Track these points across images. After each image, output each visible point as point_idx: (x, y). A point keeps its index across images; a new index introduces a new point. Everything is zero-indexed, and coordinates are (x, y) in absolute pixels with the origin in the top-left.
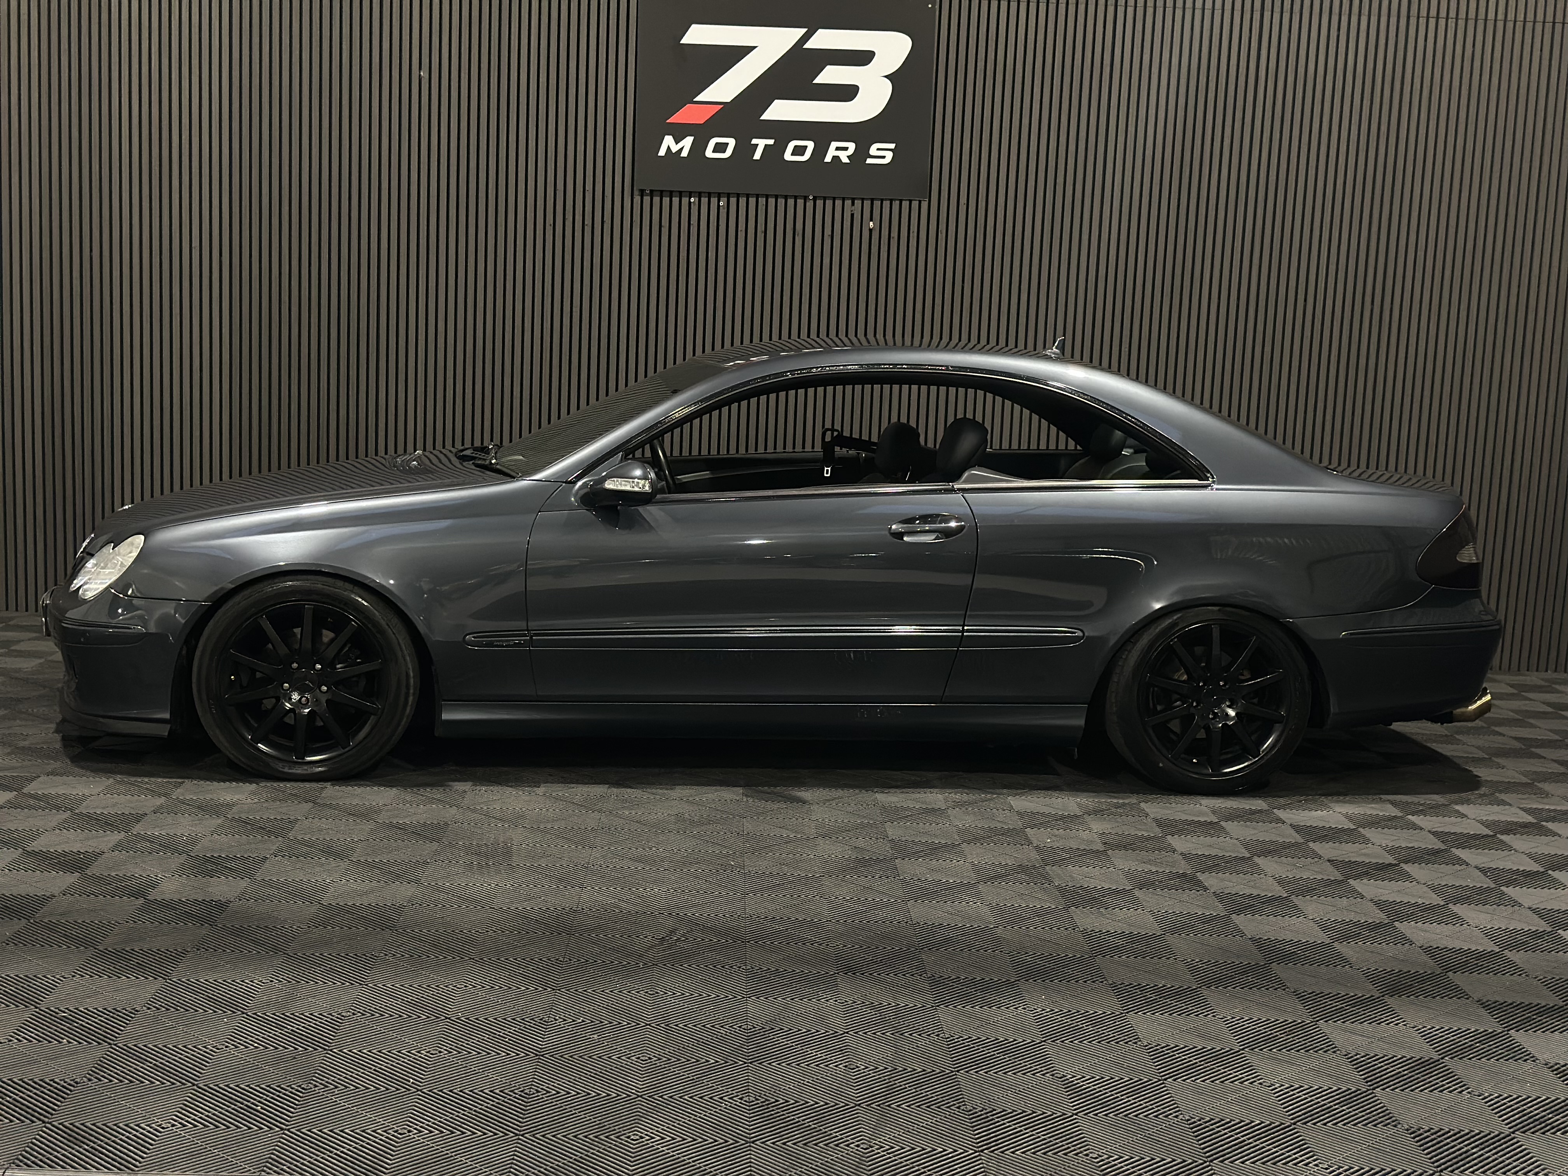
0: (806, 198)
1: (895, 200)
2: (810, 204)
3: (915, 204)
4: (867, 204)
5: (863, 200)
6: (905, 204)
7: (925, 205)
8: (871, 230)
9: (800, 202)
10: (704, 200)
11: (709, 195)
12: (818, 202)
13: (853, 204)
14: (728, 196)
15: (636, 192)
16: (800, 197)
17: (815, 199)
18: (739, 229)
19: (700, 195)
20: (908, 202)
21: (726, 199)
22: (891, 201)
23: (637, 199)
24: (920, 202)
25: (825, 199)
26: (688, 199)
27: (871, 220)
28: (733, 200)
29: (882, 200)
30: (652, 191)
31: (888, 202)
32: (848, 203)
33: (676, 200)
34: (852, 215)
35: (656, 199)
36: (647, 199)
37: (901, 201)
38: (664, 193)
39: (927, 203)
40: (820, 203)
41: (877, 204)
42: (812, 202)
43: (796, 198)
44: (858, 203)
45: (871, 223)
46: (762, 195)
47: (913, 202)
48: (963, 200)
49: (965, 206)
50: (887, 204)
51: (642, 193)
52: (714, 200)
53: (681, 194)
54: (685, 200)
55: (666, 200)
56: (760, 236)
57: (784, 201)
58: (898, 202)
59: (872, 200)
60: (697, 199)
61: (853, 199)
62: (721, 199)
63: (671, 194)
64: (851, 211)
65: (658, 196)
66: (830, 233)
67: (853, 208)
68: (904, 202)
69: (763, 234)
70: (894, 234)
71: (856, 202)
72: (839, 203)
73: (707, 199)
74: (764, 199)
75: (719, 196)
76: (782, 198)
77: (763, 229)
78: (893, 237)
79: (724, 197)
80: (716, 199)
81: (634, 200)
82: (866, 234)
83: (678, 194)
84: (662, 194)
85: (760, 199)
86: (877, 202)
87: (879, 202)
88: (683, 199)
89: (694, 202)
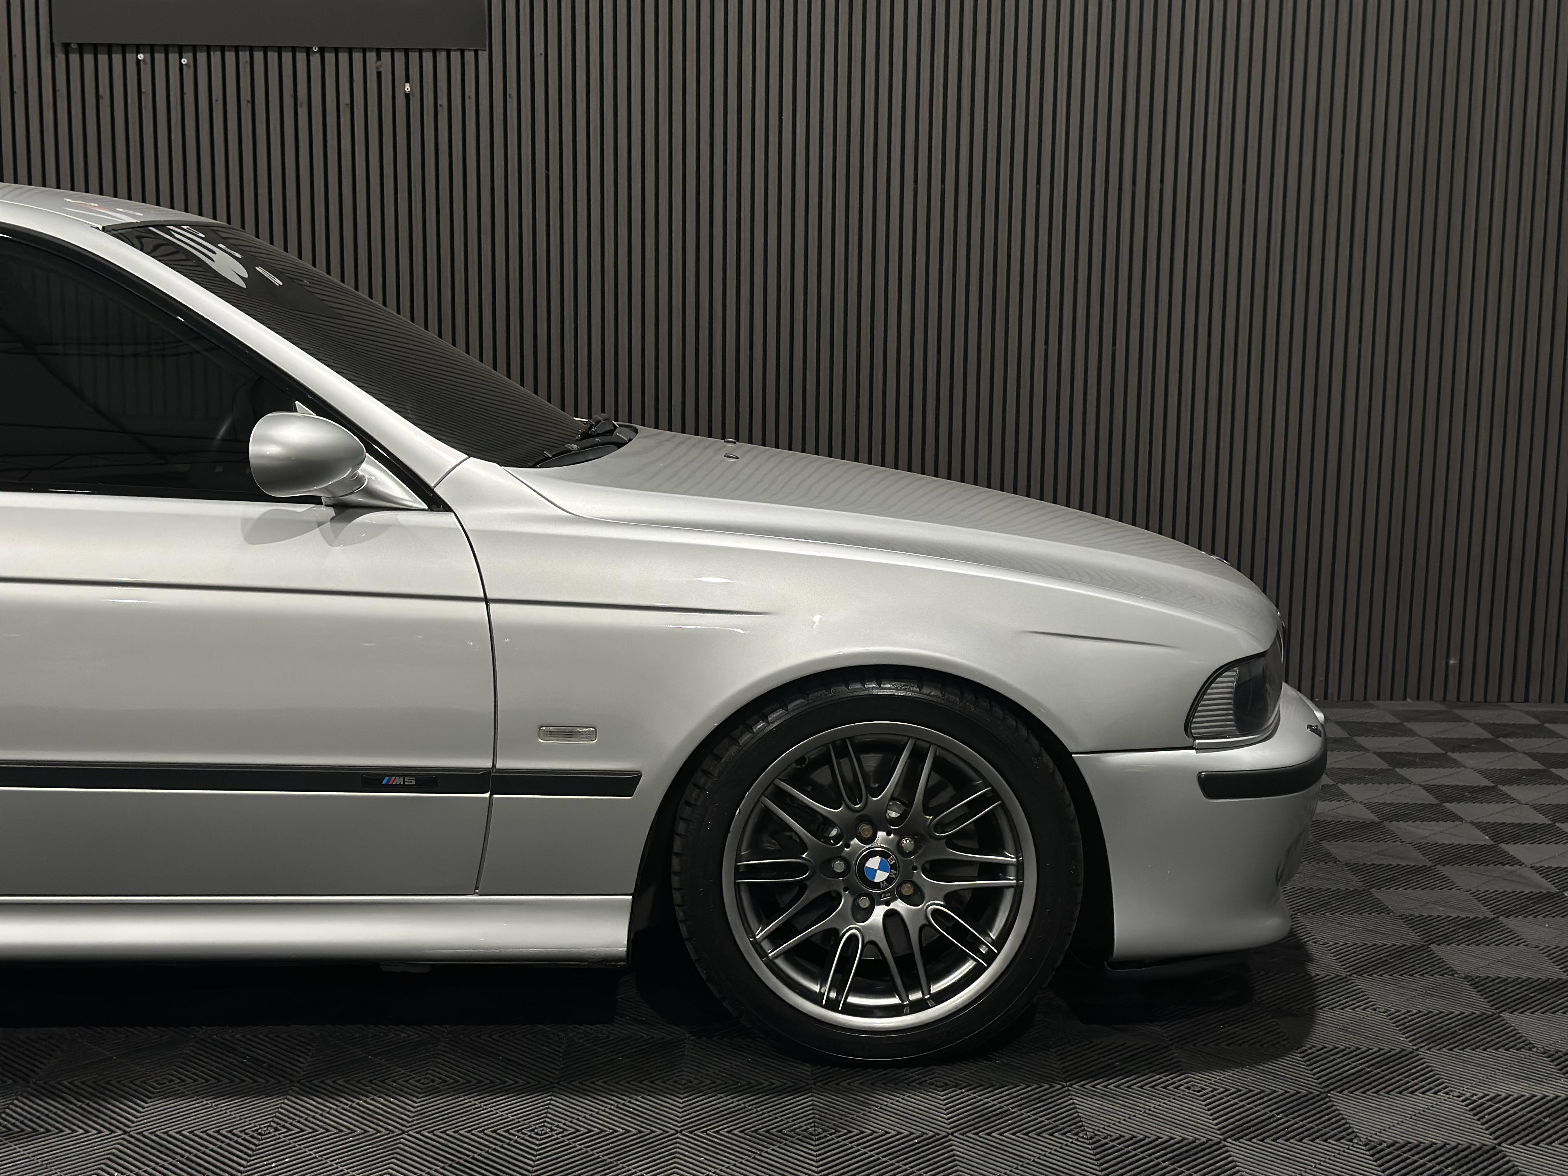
0: (308, 51)
1: (441, 50)
2: (315, 59)
3: (470, 56)
4: (399, 57)
5: (392, 51)
6: (455, 56)
7: (483, 56)
8: (407, 96)
9: (301, 57)
10: (159, 57)
11: (166, 49)
12: (327, 55)
13: (379, 58)
14: (194, 49)
15: (58, 49)
16: (301, 49)
17: (322, 51)
18: (214, 98)
19: (152, 49)
20: (459, 53)
21: (191, 55)
22: (434, 52)
23: (60, 57)
24: (476, 52)
25: (336, 51)
26: (134, 55)
27: (408, 81)
28: (202, 57)
29: (420, 51)
30: (80, 46)
31: (430, 54)
32: (371, 56)
33: (117, 58)
34: (379, 74)
35: (89, 58)
36: (74, 58)
37: (448, 52)
38: (99, 49)
39: (487, 53)
40: (330, 57)
41: (414, 56)
42: (318, 56)
43: (294, 50)
44: (386, 56)
45: (408, 87)
46: (244, 48)
47: (466, 53)
48: (539, 49)
49: (543, 57)
50: (427, 56)
51: (67, 48)
52: (173, 57)
53: (124, 49)
54: (130, 58)
55: (103, 58)
56: (246, 107)
57: (276, 55)
58: (444, 54)
59: (406, 51)
60: (148, 56)
61: (378, 51)
62: (184, 54)
63: (110, 49)
64: (377, 68)
65: (90, 53)
66: (348, 101)
67: (379, 63)
68: (452, 53)
69: (250, 105)
70: (443, 100)
71: (382, 54)
72: (357, 56)
73: (163, 56)
74: (248, 53)
75: (181, 50)
76: (274, 51)
77: (249, 98)
78: (441, 105)
79: (188, 52)
80: (177, 55)
81: (57, 60)
82: (401, 101)
83: (120, 48)
84: (96, 49)
85: (241, 53)
86: (414, 54)
87: (417, 54)
88: (128, 55)
89: (144, 60)
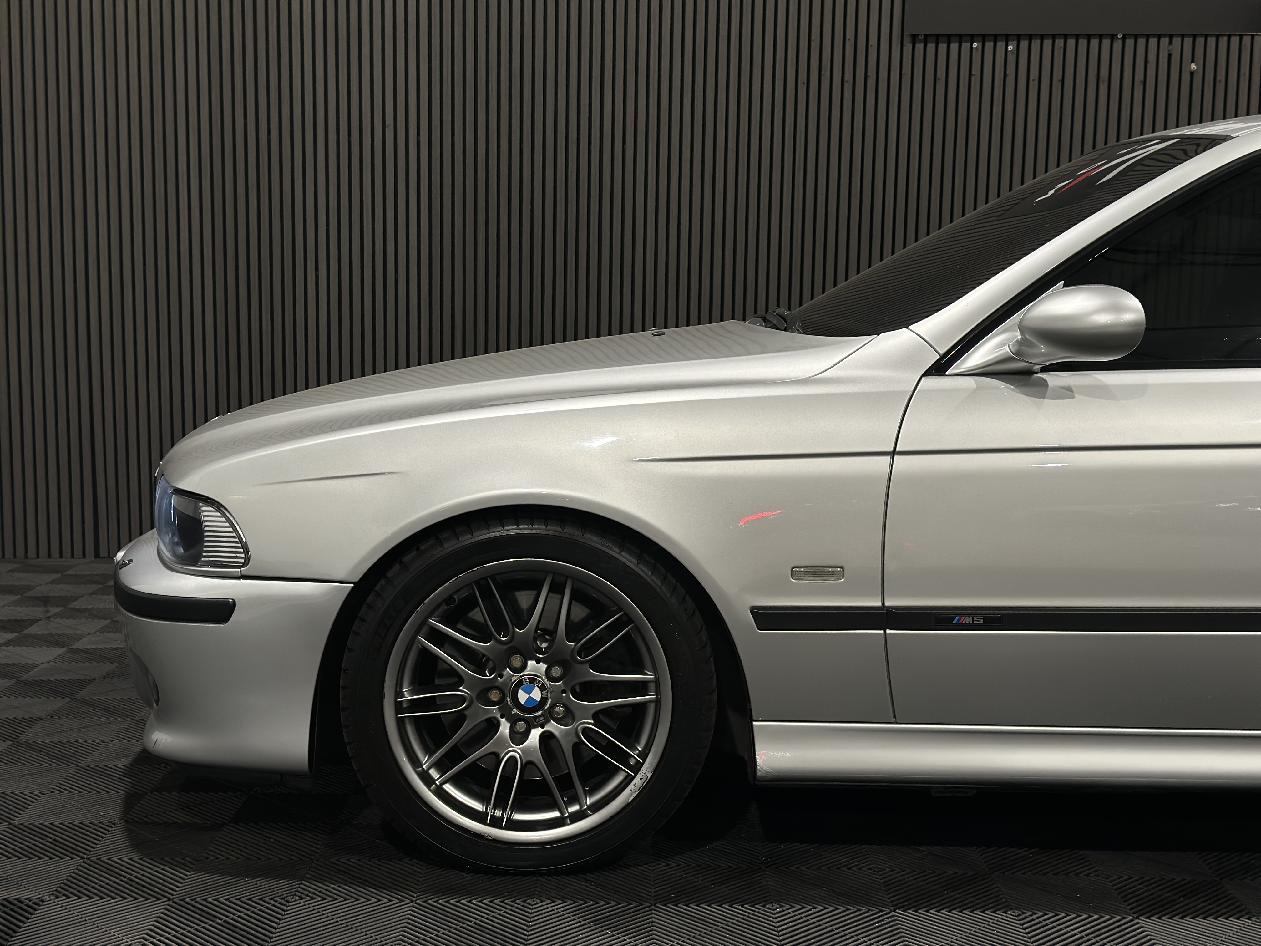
1: (1223, 35)
2: (1118, 45)
3: (1247, 40)
4: (1188, 41)
5: (1183, 36)
6: (1235, 40)
7: (1258, 41)
8: (1192, 73)
9: (1106, 42)
10: (989, 45)
11: (996, 38)
12: (1128, 41)
13: (1171, 43)
14: (1019, 38)
15: (907, 39)
16: (1107, 36)
17: (1124, 37)
18: (1031, 78)
19: (983, 39)
20: (1238, 38)
21: (1015, 42)
22: (1218, 37)
23: (908, 47)
24: (1253, 36)
25: (1136, 37)
26: (969, 44)
27: (1193, 61)
28: (1024, 44)
29: (1206, 37)
30: (926, 37)
31: (1214, 39)
32: (1165, 41)
33: (955, 46)
34: (1170, 56)
35: (931, 47)
36: (920, 47)
38: (940, 39)
39: (1260, 38)
41: (1200, 41)
42: (1120, 42)
43: (1101, 37)
44: (1177, 41)
45: (1193, 67)
46: (1060, 36)
47: (1244, 37)
50: (1212, 40)
51: (914, 38)
52: (1001, 45)
53: (960, 38)
54: (966, 46)
55: (943, 47)
56: (1057, 86)
57: (1086, 41)
58: (1226, 38)
59: (1194, 37)
60: (981, 44)
61: (1171, 37)
62: (1010, 43)
63: (949, 39)
64: (1169, 51)
65: (933, 43)
66: (1142, 79)
67: (1171, 47)
68: (1233, 38)
69: (1060, 83)
70: (1221, 76)
71: (1175, 39)
72: (1153, 42)
73: (992, 44)
74: (1063, 41)
75: (1007, 38)
76: (1084, 38)
77: (1061, 77)
78: (1220, 81)
79: (1013, 40)
80: (1004, 43)
81: (905, 48)
82: (1186, 78)
83: (957, 38)
84: (937, 39)
85: (1057, 41)
86: (1201, 38)
87: (1203, 39)
88: (963, 44)
89: (976, 48)
